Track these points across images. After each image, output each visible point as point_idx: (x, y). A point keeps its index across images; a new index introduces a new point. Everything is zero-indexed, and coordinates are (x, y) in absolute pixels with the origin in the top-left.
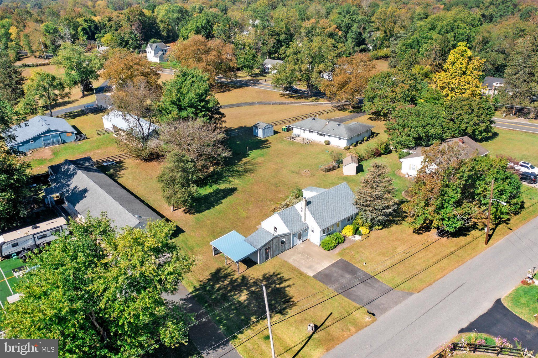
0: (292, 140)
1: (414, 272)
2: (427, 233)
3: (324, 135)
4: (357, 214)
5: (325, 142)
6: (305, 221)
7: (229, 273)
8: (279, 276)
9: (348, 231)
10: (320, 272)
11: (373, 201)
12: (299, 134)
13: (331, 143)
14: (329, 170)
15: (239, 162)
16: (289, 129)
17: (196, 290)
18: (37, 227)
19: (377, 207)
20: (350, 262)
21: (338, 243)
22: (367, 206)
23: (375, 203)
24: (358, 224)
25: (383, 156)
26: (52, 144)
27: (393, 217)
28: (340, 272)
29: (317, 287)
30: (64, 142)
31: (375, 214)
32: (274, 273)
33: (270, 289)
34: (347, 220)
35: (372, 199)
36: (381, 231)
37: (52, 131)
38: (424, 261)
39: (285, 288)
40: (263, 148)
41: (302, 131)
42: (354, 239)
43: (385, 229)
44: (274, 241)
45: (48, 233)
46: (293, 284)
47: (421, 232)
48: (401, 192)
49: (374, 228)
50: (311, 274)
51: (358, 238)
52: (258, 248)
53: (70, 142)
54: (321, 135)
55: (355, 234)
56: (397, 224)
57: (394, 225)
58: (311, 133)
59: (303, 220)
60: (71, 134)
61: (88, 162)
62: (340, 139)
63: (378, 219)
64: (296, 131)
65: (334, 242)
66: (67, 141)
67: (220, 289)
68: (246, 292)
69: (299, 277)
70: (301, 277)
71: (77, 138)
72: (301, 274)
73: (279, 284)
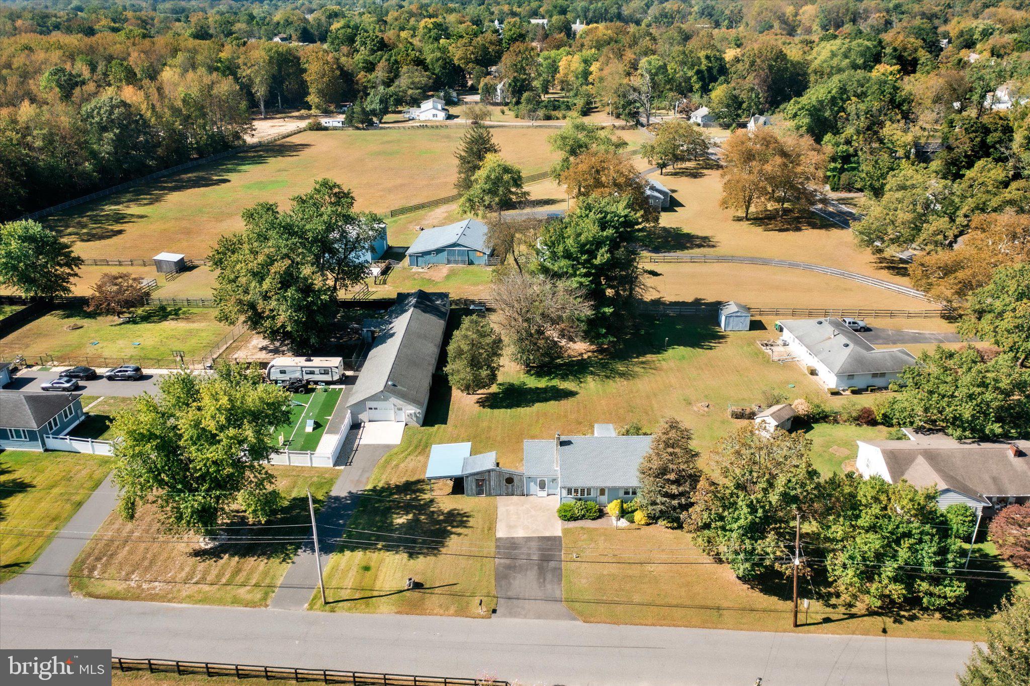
3: (812, 356)
6: (557, 466)
7: (425, 490)
8: (465, 519)
9: (613, 508)
10: (513, 538)
17: (374, 490)
18: (310, 360)
20: (564, 545)
21: (583, 517)
26: (456, 262)
30: (471, 263)
32: (466, 513)
33: (438, 527)
34: (623, 492)
36: (668, 530)
37: (459, 245)
39: (452, 533)
40: (702, 346)
42: (615, 522)
43: (679, 531)
44: (493, 475)
45: (317, 371)
49: (659, 522)
50: (500, 534)
52: (466, 473)
53: (479, 265)
54: (810, 354)
55: (622, 517)
59: (555, 465)
60: (481, 255)
61: (442, 299)
62: (829, 371)
65: (576, 512)
66: (476, 262)
67: (393, 501)
68: (410, 516)
69: (483, 531)
70: (486, 532)
71: (489, 260)
72: (490, 529)
73: (453, 527)
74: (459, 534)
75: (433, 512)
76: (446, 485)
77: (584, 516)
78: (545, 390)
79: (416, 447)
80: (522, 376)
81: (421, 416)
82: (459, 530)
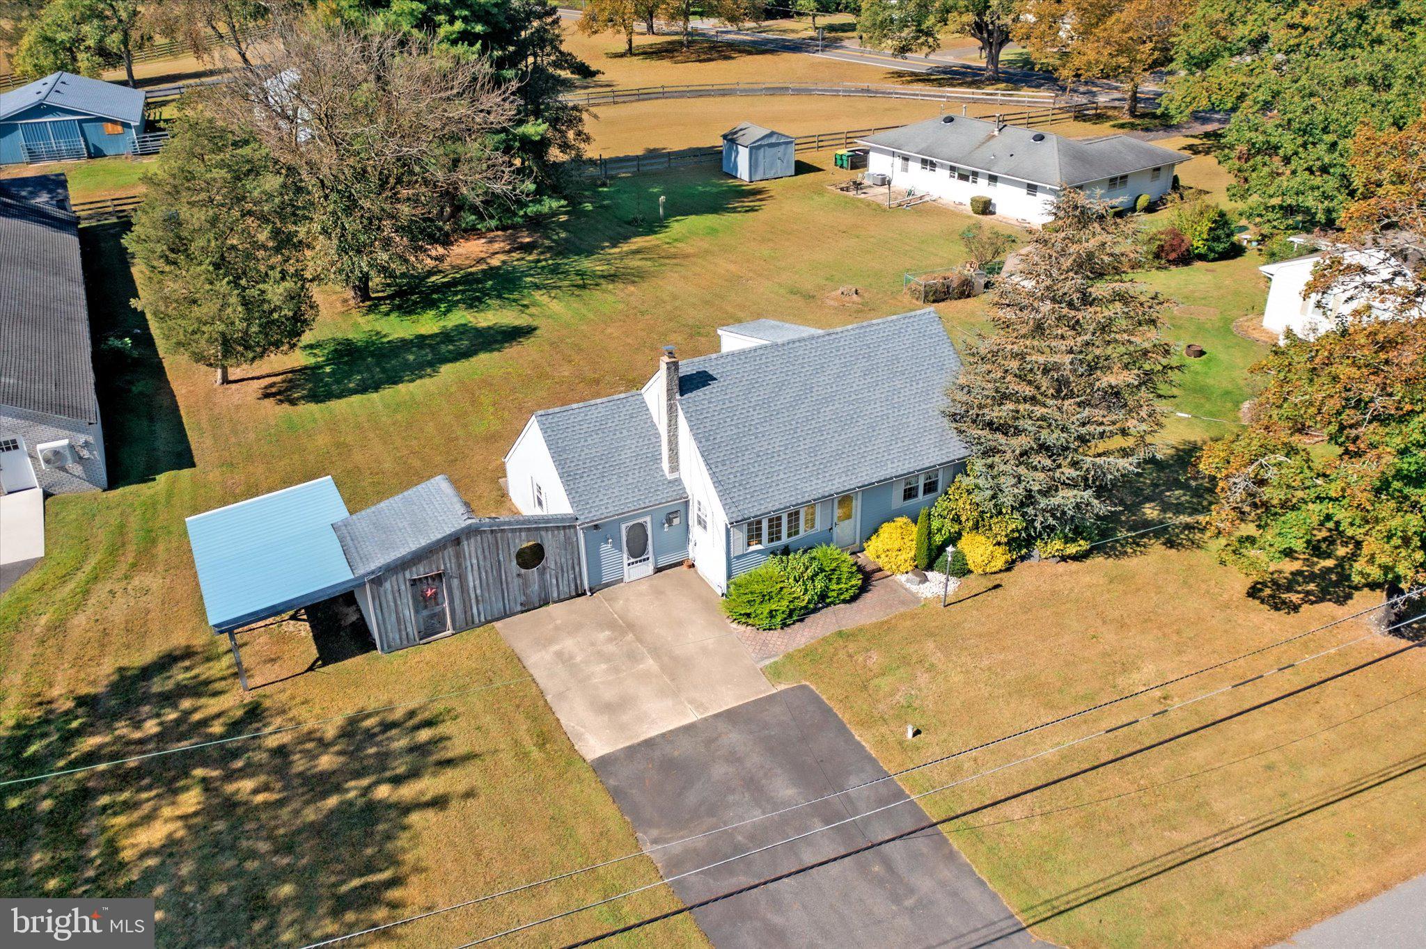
0: (852, 193)
1: (1193, 832)
2: (1328, 607)
3: (975, 174)
4: (960, 467)
5: (974, 201)
6: (675, 467)
7: (207, 682)
8: (424, 735)
9: (892, 543)
10: (649, 743)
11: (1033, 400)
12: (888, 173)
13: (998, 210)
14: (939, 295)
15: (614, 246)
16: (858, 161)
19: (1053, 438)
20: (837, 709)
21: (823, 600)
22: (1003, 429)
23: (1039, 411)
24: (957, 519)
25: (1198, 264)
26: (55, 155)
27: (1164, 511)
28: (755, 759)
29: (583, 831)
30: (96, 153)
31: (1040, 476)
32: (412, 714)
33: (332, 801)
34: (898, 492)
35: (1028, 391)
36: (1074, 566)
37: (53, 110)
38: (1270, 767)
40: (734, 210)
41: (898, 162)
42: (914, 588)
43: (1098, 560)
44: (469, 547)
46: (469, 794)
47: (1295, 598)
48: (1237, 404)
49: (1038, 549)
50: (595, 746)
51: (936, 584)
52: (361, 571)
53: (118, 155)
54: (963, 177)
55: (930, 567)
56: (1170, 544)
57: (1157, 549)
58: (927, 173)
59: (665, 465)
60: (119, 128)
62: (1032, 189)
63: (1055, 501)
64: (878, 164)
65: (798, 590)
66: (109, 151)
67: (91, 758)
68: (191, 800)
69: (523, 756)
70: (536, 754)
71: (143, 142)
72: (543, 740)
73: (397, 781)
74: (439, 803)
75: (281, 752)
76: (284, 639)
77: (823, 596)
78: (446, 336)
79: (115, 551)
80: (361, 320)
81: (97, 456)
82: (428, 786)
